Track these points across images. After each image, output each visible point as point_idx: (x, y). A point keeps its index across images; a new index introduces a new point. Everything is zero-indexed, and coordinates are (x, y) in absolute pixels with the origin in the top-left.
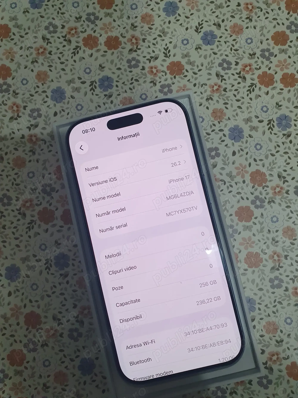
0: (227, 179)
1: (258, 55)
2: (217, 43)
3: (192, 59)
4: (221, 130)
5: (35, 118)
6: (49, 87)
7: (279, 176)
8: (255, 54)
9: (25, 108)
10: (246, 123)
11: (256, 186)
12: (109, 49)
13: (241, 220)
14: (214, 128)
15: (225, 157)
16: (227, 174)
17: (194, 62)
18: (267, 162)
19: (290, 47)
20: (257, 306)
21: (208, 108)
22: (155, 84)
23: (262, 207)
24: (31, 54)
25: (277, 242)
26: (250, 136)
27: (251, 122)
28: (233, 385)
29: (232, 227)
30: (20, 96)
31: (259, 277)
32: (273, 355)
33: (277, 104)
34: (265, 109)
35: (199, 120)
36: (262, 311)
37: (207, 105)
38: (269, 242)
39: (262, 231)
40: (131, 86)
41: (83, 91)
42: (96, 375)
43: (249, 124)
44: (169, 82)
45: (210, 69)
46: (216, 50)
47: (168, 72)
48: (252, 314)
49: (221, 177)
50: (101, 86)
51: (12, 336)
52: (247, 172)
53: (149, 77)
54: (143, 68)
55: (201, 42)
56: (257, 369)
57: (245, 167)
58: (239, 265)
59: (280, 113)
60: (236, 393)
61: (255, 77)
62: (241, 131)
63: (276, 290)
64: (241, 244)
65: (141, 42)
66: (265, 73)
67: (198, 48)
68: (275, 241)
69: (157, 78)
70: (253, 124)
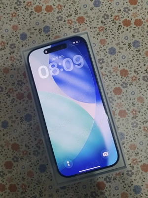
0: (108, 74)
1: (122, 10)
3: (89, 15)
5: (13, 48)
6: (19, 33)
8: (120, 10)
9: (7, 43)
10: (117, 46)
11: (123, 77)
12: (47, 12)
13: (116, 94)
14: (101, 49)
15: (107, 63)
16: (108, 72)
17: (90, 16)
18: (128, 65)
19: (138, 5)
21: (97, 39)
22: (71, 29)
23: (126, 87)
24: (9, 17)
25: (134, 104)
28: (114, 175)
29: (111, 98)
30: (5, 38)
31: (126, 122)
33: (132, 35)
35: (93, 45)
38: (131, 105)
39: (127, 99)
40: (59, 30)
41: (35, 34)
42: (47, 172)
43: (119, 46)
44: (78, 27)
45: (98, 19)
46: (101, 10)
47: (77, 22)
48: (123, 140)
50: (44, 31)
51: (6, 155)
53: (68, 25)
56: (125, 167)
57: (117, 67)
58: (116, 116)
59: (134, 40)
61: (121, 22)
62: (115, 50)
63: (134, 128)
64: (116, 106)
66: (126, 20)
70: (121, 46)
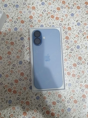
6: (40, 24)
7: (85, 59)
8: (87, 31)
11: (79, 60)
13: (74, 66)
17: (74, 28)
24: (38, 15)
27: (82, 45)
30: (33, 24)
31: (74, 79)
44: (67, 31)
60: (61, 102)
61: (86, 36)
62: (79, 47)
65: (64, 20)
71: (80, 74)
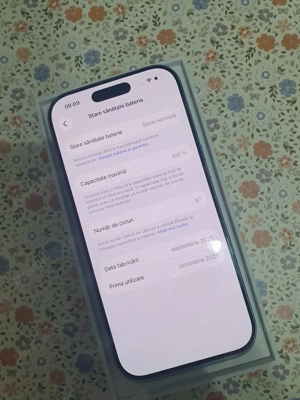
0: (229, 153)
1: (256, 16)
2: (210, 7)
3: (184, 26)
4: (219, 100)
5: (18, 99)
6: (31, 65)
7: (285, 147)
8: (252, 16)
9: (6, 88)
10: (247, 91)
11: (261, 159)
12: (94, 20)
13: (245, 196)
14: (211, 98)
15: (225, 129)
16: (229, 148)
17: (186, 29)
18: (271, 132)
19: (290, 6)
20: (269, 289)
21: (203, 77)
22: (145, 55)
23: (268, 180)
24: (10, 30)
25: (287, 218)
26: (251, 105)
27: (252, 89)
28: (245, 378)
29: (236, 204)
31: (269, 256)
32: (289, 343)
33: (279, 68)
34: (266, 75)
35: (195, 91)
36: (274, 295)
37: (203, 74)
38: (278, 219)
39: (269, 207)
40: (120, 59)
41: (67, 68)
42: (95, 372)
43: (250, 92)
44: (160, 52)
45: (204, 35)
46: (210, 15)
47: (158, 42)
48: (263, 298)
49: (222, 151)
50: (87, 61)
51: (3, 334)
52: (250, 144)
53: (139, 49)
54: (132, 39)
55: (193, 7)
56: (272, 357)
57: (248, 138)
58: (246, 245)
59: (283, 78)
60: (250, 386)
61: (254, 40)
62: (241, 100)
63: (288, 271)
64: (247, 222)
65: (128, 11)
66: (264, 36)
67: (190, 13)
68: (284, 218)
69: (147, 49)
70: (254, 92)
71: (290, 220)
